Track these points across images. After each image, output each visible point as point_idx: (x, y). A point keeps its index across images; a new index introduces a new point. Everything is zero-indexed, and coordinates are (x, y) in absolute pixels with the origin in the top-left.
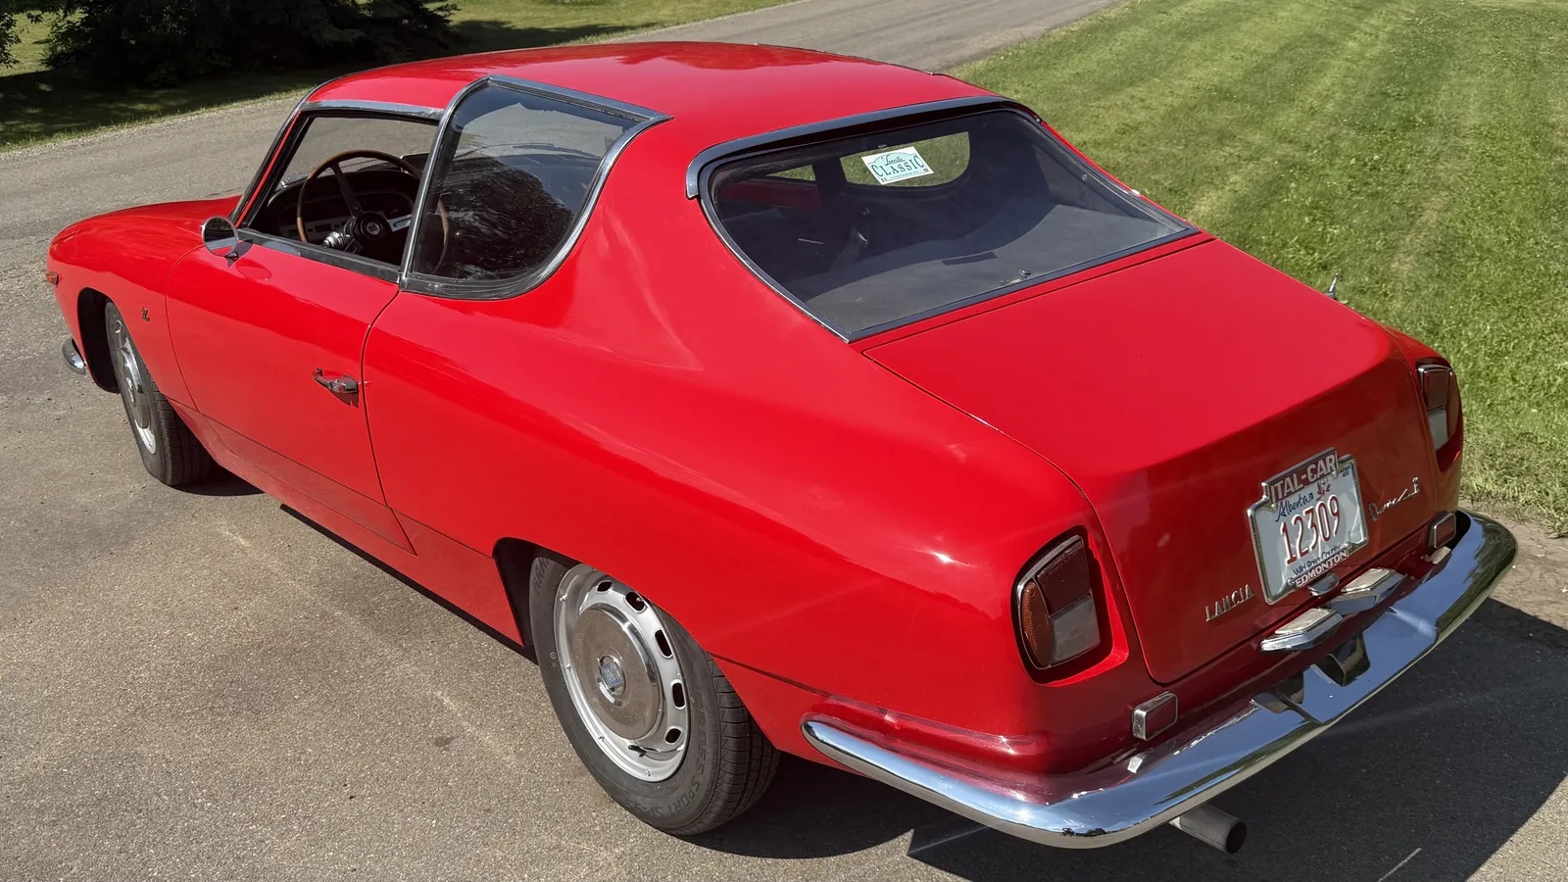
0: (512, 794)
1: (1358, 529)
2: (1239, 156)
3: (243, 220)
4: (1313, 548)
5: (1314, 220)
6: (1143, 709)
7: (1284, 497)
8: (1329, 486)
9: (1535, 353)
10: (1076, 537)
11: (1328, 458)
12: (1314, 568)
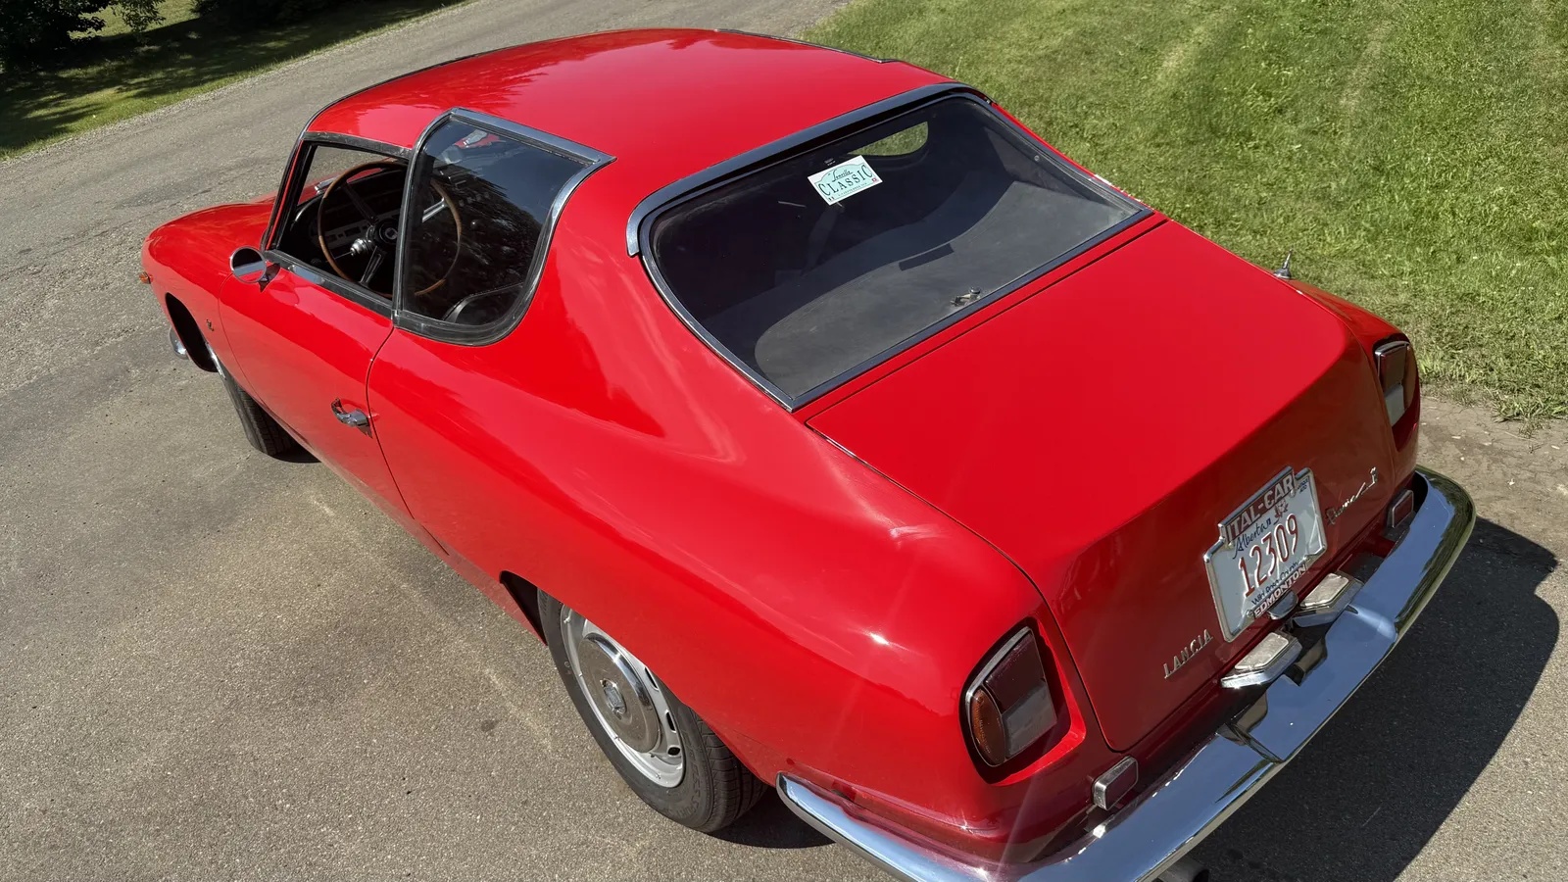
0: (547, 784)
1: (1316, 539)
2: (1201, 7)
3: (272, 241)
4: (1271, 573)
5: (1270, 64)
6: (1104, 782)
7: (1241, 533)
8: (1287, 506)
9: (1472, 182)
10: (1025, 630)
11: (1285, 481)
12: (1273, 592)
